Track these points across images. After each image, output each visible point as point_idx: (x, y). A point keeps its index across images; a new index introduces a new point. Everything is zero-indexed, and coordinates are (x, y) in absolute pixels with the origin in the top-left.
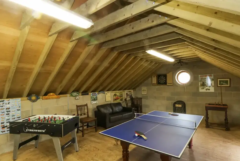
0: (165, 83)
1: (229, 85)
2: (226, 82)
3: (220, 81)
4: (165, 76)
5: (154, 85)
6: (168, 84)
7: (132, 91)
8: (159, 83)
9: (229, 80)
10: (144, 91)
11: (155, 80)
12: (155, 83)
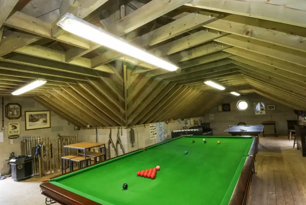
0: (229, 110)
1: (275, 109)
2: (273, 107)
3: (269, 107)
4: (229, 105)
5: (220, 112)
6: (231, 111)
7: (202, 117)
8: (224, 110)
9: (274, 105)
10: (212, 117)
11: (220, 108)
12: (221, 110)
